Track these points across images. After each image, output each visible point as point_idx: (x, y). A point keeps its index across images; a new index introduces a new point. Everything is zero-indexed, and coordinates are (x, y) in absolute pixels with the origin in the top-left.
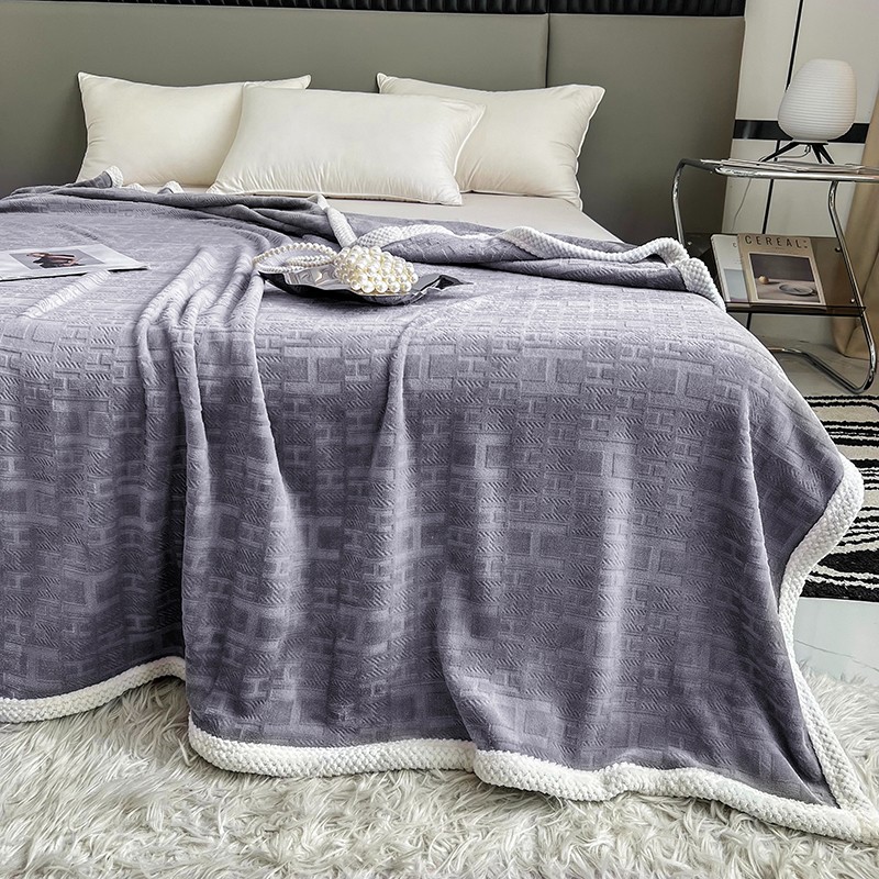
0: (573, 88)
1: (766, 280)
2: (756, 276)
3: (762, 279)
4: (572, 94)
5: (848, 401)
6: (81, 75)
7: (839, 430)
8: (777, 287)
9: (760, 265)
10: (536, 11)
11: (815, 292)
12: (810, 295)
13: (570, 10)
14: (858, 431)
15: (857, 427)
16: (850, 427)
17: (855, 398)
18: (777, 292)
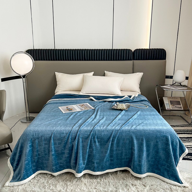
0: (138, 73)
3: (172, 105)
4: (138, 74)
6: (55, 72)
9: (172, 102)
10: (131, 60)
12: (180, 108)
13: (137, 60)
14: (190, 132)
17: (190, 125)
18: (175, 107)
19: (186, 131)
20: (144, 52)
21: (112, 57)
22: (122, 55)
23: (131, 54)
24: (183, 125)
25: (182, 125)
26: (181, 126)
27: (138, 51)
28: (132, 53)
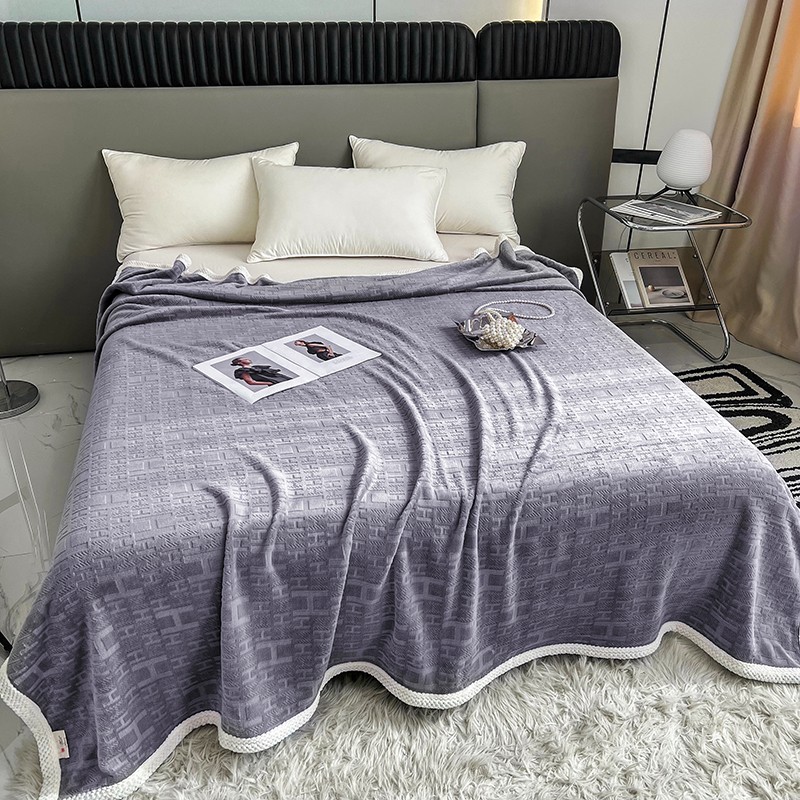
0: (504, 145)
1: (653, 288)
2: (646, 286)
3: (650, 287)
4: (505, 151)
5: (713, 372)
6: (104, 151)
7: (718, 402)
8: (660, 293)
10: (467, 78)
11: (686, 294)
12: (682, 297)
13: (493, 78)
14: (729, 402)
15: (727, 399)
16: (723, 399)
17: (716, 368)
18: (661, 296)
20: (526, 36)
21: (382, 65)
22: (429, 57)
23: (467, 49)
27: (499, 34)
28: (471, 42)
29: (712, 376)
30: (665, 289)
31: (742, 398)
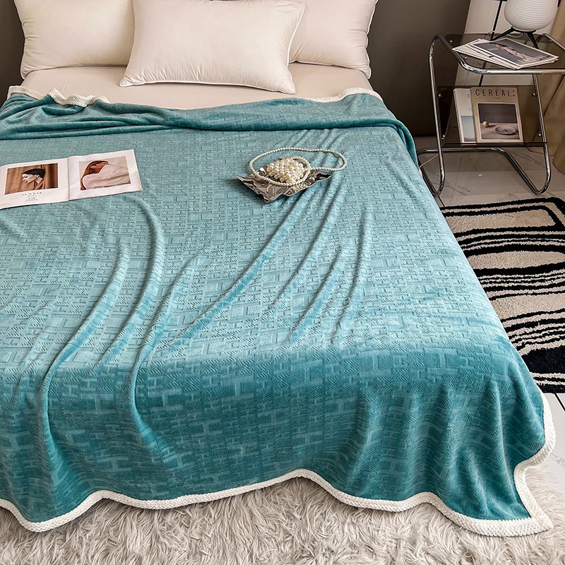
3: (485, 123)
8: (494, 129)
11: (517, 131)
12: (514, 134)
14: (537, 236)
16: (532, 233)
18: (493, 132)
19: (524, 233)
24: (513, 203)
25: (509, 203)
26: (506, 207)
29: (529, 209)
30: (499, 125)
31: (551, 233)
